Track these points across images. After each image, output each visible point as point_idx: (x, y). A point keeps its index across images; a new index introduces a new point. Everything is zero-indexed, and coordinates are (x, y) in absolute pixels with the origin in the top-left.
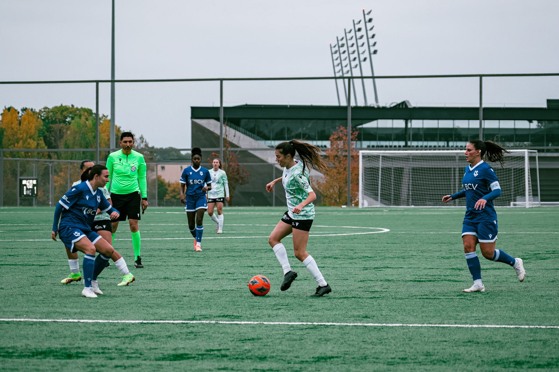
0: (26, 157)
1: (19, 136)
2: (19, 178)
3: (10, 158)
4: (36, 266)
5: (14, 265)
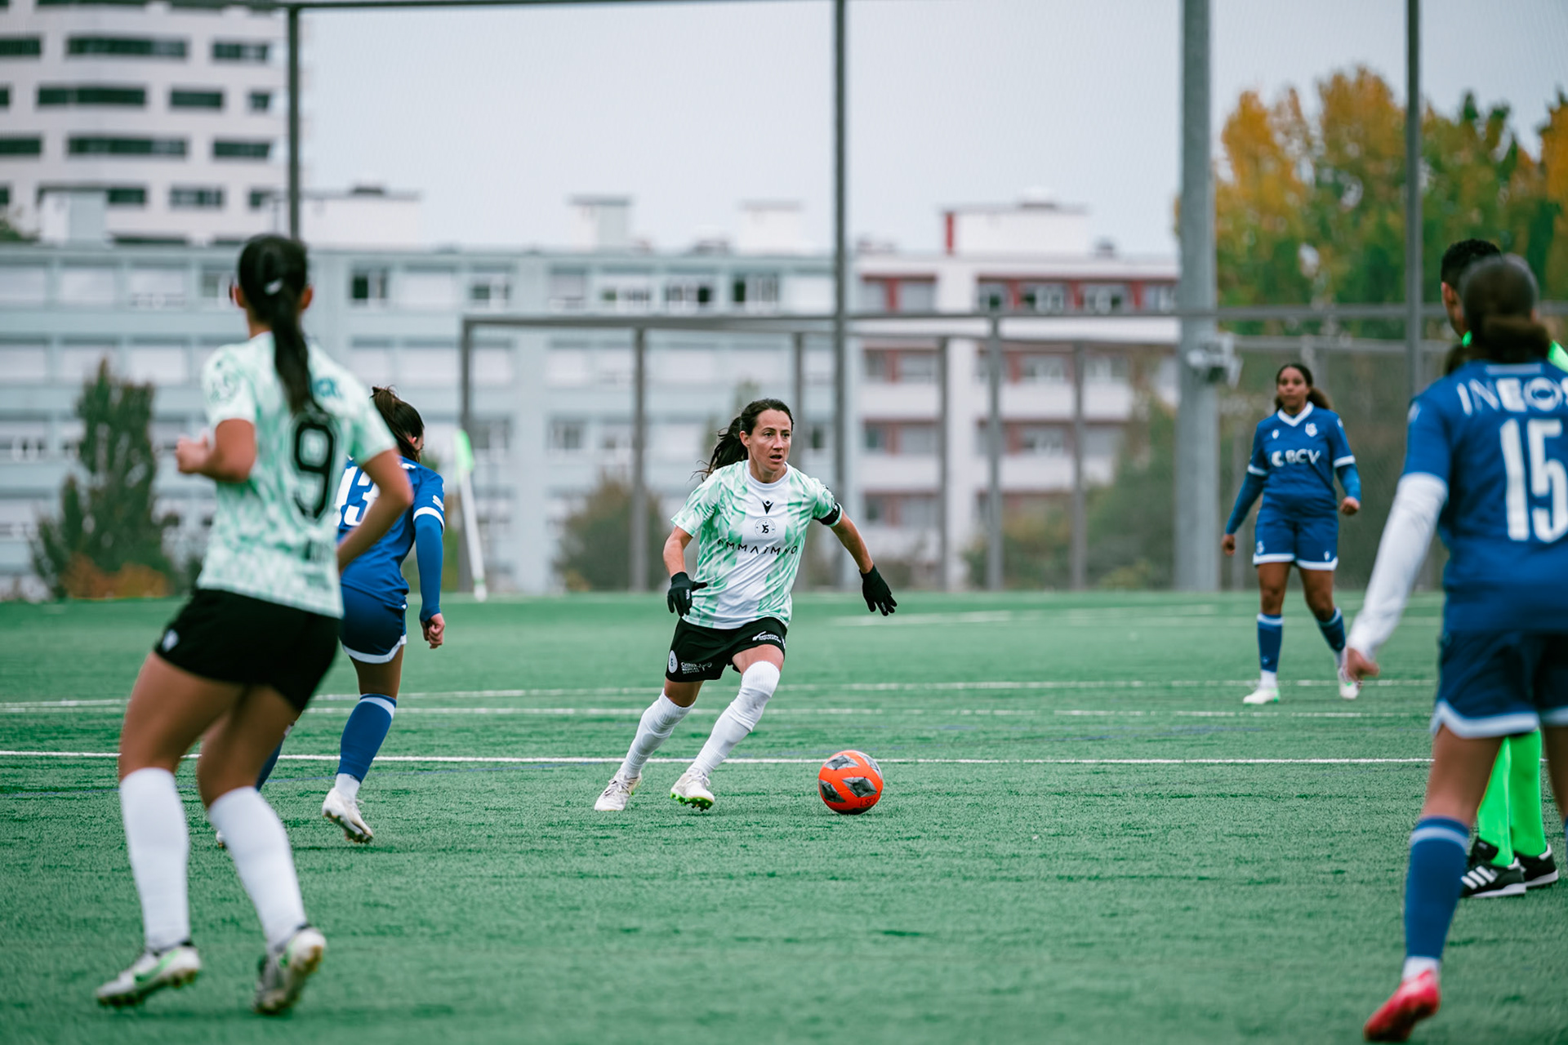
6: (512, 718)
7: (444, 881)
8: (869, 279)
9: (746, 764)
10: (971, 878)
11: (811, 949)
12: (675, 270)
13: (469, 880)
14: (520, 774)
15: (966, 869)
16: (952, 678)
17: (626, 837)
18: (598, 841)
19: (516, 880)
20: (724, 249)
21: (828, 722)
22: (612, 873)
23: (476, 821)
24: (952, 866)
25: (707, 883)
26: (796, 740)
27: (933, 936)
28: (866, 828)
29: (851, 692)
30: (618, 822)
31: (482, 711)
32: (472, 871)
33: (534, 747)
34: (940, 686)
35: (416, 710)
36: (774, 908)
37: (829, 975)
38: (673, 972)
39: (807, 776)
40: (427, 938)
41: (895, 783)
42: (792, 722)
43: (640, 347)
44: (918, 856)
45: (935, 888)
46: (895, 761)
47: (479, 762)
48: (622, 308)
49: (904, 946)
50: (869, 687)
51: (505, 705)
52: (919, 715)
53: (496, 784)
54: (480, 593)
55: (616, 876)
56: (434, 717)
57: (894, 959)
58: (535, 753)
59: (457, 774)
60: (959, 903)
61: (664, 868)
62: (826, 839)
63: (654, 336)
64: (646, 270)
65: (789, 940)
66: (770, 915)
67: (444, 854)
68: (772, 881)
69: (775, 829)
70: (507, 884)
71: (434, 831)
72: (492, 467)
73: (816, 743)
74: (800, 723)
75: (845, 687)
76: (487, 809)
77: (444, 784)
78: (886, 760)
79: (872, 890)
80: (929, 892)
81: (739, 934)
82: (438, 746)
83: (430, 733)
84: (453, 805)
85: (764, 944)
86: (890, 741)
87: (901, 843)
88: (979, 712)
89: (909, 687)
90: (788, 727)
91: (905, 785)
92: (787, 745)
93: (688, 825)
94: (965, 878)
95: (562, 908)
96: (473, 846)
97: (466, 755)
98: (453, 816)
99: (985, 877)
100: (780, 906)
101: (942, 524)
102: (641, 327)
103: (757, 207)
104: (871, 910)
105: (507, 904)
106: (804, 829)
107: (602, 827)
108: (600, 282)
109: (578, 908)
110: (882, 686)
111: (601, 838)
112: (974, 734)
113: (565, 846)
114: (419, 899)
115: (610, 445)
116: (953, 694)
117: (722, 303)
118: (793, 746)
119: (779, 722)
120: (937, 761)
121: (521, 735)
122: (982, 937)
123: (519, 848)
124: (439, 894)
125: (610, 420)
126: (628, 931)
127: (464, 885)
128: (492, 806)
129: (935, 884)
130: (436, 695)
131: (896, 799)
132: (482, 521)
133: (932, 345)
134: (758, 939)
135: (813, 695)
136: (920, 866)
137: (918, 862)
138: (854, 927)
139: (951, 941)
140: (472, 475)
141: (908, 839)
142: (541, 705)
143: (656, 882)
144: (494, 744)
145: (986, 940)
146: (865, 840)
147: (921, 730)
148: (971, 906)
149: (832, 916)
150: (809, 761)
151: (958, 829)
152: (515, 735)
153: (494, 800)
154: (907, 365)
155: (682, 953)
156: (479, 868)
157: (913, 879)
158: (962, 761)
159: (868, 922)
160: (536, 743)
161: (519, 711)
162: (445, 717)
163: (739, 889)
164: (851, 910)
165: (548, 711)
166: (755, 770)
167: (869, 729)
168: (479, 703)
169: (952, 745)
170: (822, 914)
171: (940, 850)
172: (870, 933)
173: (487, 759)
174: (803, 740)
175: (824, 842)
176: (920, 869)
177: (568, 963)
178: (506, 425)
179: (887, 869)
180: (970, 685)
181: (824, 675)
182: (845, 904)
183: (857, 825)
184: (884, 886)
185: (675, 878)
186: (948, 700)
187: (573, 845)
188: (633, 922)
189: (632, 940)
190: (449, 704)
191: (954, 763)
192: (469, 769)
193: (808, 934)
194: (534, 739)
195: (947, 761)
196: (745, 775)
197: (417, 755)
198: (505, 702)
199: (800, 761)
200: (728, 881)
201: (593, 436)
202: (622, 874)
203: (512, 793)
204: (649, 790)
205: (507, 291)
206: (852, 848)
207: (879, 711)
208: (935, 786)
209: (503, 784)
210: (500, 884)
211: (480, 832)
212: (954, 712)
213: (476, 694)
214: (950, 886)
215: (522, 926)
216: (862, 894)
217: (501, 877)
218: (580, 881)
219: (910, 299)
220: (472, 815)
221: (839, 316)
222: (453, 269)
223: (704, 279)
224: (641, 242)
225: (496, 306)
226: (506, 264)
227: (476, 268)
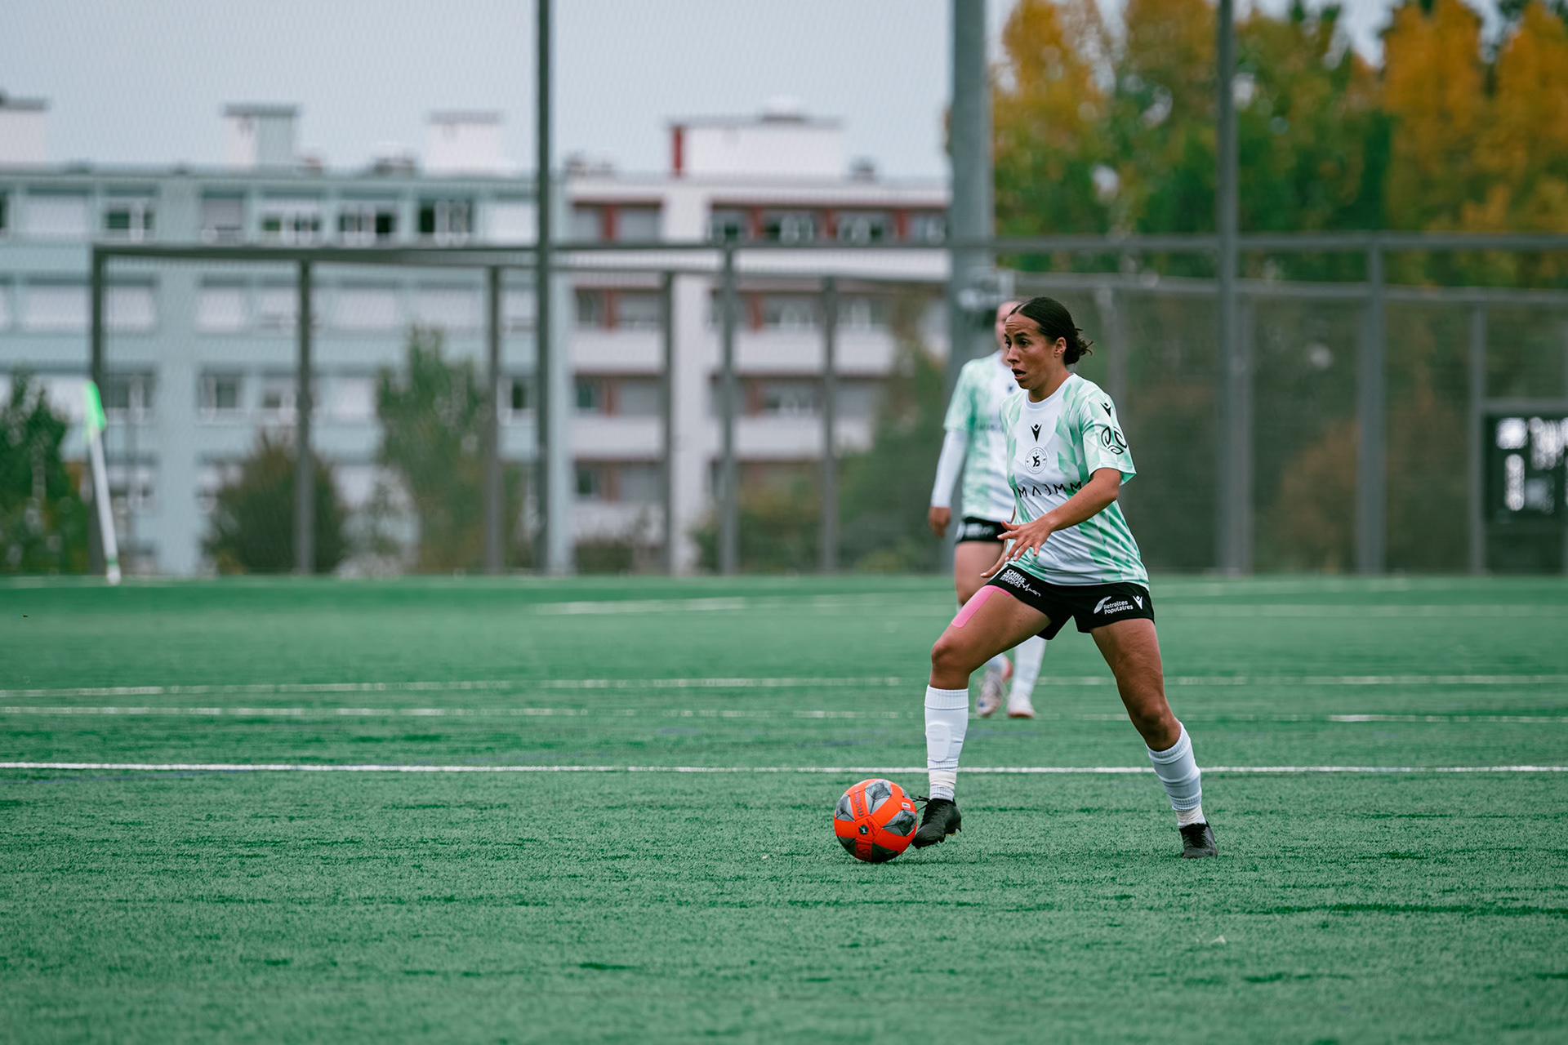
0: (1526, 281)
1: (1488, 160)
2: (1480, 405)
3: (1432, 294)
4: (1543, 919)
5: (1414, 909)
6: (147, 719)
7: (58, 906)
8: (581, 206)
9: (423, 773)
10: (687, 903)
11: (494, 984)
12: (347, 194)
13: (89, 905)
14: (153, 783)
15: (682, 892)
16: (672, 674)
17: (278, 856)
18: (244, 860)
19: (145, 905)
20: (409, 168)
21: (522, 725)
22: (259, 897)
23: (100, 837)
24: (664, 889)
25: (372, 908)
26: (483, 746)
27: (639, 970)
28: (564, 845)
29: (552, 690)
30: (268, 839)
31: (112, 710)
32: (92, 894)
33: (172, 752)
34: (659, 683)
35: (32, 710)
36: (450, 937)
37: (513, 1014)
38: (327, 1011)
39: (496, 786)
40: (36, 971)
41: (600, 794)
42: (481, 724)
43: (305, 286)
44: (625, 878)
45: (643, 914)
46: (602, 768)
47: (106, 770)
48: (286, 238)
49: (604, 980)
50: (573, 684)
51: (139, 705)
52: (632, 717)
53: (124, 794)
54: (114, 575)
55: (264, 901)
56: (54, 717)
57: (594, 995)
58: (172, 760)
59: (78, 783)
60: (670, 933)
61: (321, 892)
62: (516, 858)
63: (322, 271)
64: (317, 195)
65: (467, 974)
66: (447, 945)
67: (60, 875)
68: (449, 907)
69: (455, 847)
70: (134, 909)
71: (49, 848)
72: (130, 428)
73: (508, 748)
74: (490, 725)
75: (546, 684)
76: (112, 823)
77: (62, 795)
78: (590, 768)
79: (569, 917)
80: (637, 919)
81: (408, 968)
82: (58, 750)
83: (48, 736)
84: (72, 819)
85: (438, 979)
86: (598, 746)
87: (604, 863)
88: (703, 712)
89: (621, 684)
90: (476, 730)
91: (612, 797)
92: (473, 750)
93: (352, 842)
94: (680, 904)
95: (198, 937)
96: (94, 865)
97: (89, 761)
98: (72, 832)
99: (703, 903)
100: (458, 935)
101: (665, 496)
102: (306, 259)
103: (448, 120)
104: (566, 940)
105: (133, 932)
106: (489, 847)
107: (249, 844)
108: (260, 208)
109: (217, 938)
110: (589, 683)
111: (248, 856)
112: (697, 738)
113: (204, 865)
114: (27, 926)
115: (272, 402)
116: (674, 692)
117: (406, 233)
118: (480, 752)
119: (464, 725)
120: (651, 769)
121: (160, 739)
122: (697, 972)
123: (149, 867)
124: (52, 920)
125: (271, 373)
126: (276, 963)
127: (83, 911)
128: (119, 819)
129: (644, 910)
130: (57, 693)
131: (600, 812)
132: (116, 493)
133: (653, 281)
134: (431, 973)
135: (505, 693)
136: (627, 890)
137: (625, 884)
138: (545, 958)
139: (662, 975)
140: (103, 435)
141: (614, 858)
142: (181, 705)
143: (311, 908)
144: (124, 749)
145: (702, 974)
146: (562, 860)
147: (633, 734)
148: (685, 935)
149: (520, 947)
150: (498, 769)
151: (673, 848)
152: (149, 738)
153: (122, 813)
154: (627, 308)
155: (341, 989)
156: (101, 891)
157: (617, 905)
158: (682, 769)
159: (562, 955)
160: (175, 747)
161: (154, 711)
162: (65, 718)
163: (409, 915)
164: (542, 940)
165: (192, 711)
166: (435, 779)
167: (571, 733)
168: (107, 701)
169: (670, 751)
170: (507, 944)
171: (651, 871)
172: (563, 966)
173: (115, 766)
174: (492, 744)
175: (513, 862)
176: (626, 893)
177: (203, 999)
178: (148, 378)
179: (587, 893)
180: (695, 682)
181: (521, 670)
182: (537, 932)
183: (553, 842)
184: (583, 912)
185: (334, 903)
186: (667, 700)
187: (214, 865)
188: (284, 954)
189: (281, 973)
190: (71, 703)
191: (671, 772)
192: (92, 777)
193: (493, 967)
194: (173, 743)
195: (665, 769)
196: (422, 784)
197: (32, 761)
198: (139, 701)
199: (488, 769)
200: (396, 906)
201: (252, 392)
202: (271, 898)
203: (143, 805)
204: (307, 801)
205: (148, 219)
206: (546, 869)
207: (584, 712)
208: (647, 798)
209: (131, 796)
210: (125, 909)
211: (103, 849)
212: (673, 713)
213: (104, 691)
214: (661, 912)
215: (150, 957)
216: (557, 922)
217: (127, 901)
218: (222, 906)
219: (630, 227)
220: (94, 830)
221: (543, 246)
222: (82, 192)
223: (385, 205)
224: (309, 160)
225: (136, 236)
226: (146, 185)
227: (113, 191)
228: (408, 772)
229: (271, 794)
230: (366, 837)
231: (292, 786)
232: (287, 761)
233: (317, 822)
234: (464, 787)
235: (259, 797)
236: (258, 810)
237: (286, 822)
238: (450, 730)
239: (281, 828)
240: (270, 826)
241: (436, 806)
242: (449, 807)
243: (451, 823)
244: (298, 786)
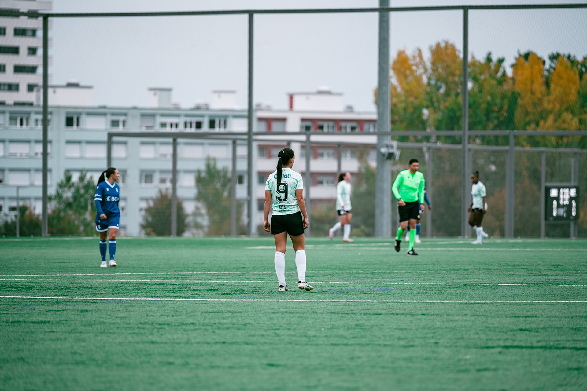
0: (558, 145)
2: (544, 184)
4: (569, 351)
5: (529, 347)
6: (126, 283)
7: (101, 344)
8: (260, 119)
9: (214, 301)
10: (299, 344)
11: (239, 370)
12: (187, 116)
13: (110, 344)
14: (129, 304)
15: (297, 341)
17: (169, 328)
18: (159, 329)
19: (127, 344)
20: (207, 108)
21: (245, 286)
22: (164, 342)
23: (113, 322)
24: (291, 340)
25: (199, 345)
26: (233, 293)
27: (285, 366)
28: (259, 325)
29: (254, 275)
30: (166, 322)
31: (115, 281)
32: (111, 340)
33: (135, 294)
35: (90, 280)
36: (224, 355)
37: (245, 380)
38: (186, 379)
39: (237, 306)
41: (270, 309)
43: (175, 144)
45: (285, 348)
46: (270, 300)
47: (114, 300)
48: (168, 130)
49: (274, 370)
50: (260, 272)
51: (124, 279)
53: (120, 308)
56: (97, 282)
57: (270, 374)
58: (135, 296)
59: (106, 304)
60: (293, 353)
61: (183, 340)
62: (244, 329)
63: (180, 140)
64: (178, 116)
65: (229, 367)
66: (223, 357)
67: (100, 334)
68: (224, 345)
69: (225, 326)
70: (124, 345)
71: (97, 326)
73: (240, 293)
74: (235, 286)
75: (252, 272)
76: (116, 317)
77: (101, 308)
78: (267, 300)
79: (261, 348)
80: (283, 349)
81: (212, 365)
82: (99, 293)
83: (95, 289)
84: (104, 316)
85: (221, 369)
86: (269, 293)
87: (272, 331)
90: (230, 287)
91: (274, 309)
92: (229, 294)
93: (192, 324)
94: (296, 344)
95: (145, 355)
96: (111, 331)
97: (109, 297)
98: (104, 320)
99: (303, 344)
100: (227, 354)
102: (175, 137)
103: (219, 92)
104: (261, 356)
105: (124, 352)
106: (236, 325)
107: (160, 324)
108: (160, 120)
109: (150, 354)
110: (266, 273)
113: (146, 331)
115: (163, 181)
116: (293, 276)
117: (205, 128)
119: (226, 286)
120: (286, 300)
121: (131, 290)
122: (302, 367)
123: (128, 332)
125: (163, 172)
126: (169, 363)
128: (119, 316)
129: (285, 346)
130: (98, 275)
131: (270, 314)
133: (285, 144)
134: (219, 367)
135: (239, 275)
137: (278, 338)
138: (254, 362)
139: (292, 368)
141: (275, 329)
142: (137, 279)
143: (180, 345)
144: (119, 293)
146: (259, 330)
149: (247, 358)
150: (238, 300)
151: (294, 326)
152: (127, 290)
153: (120, 314)
154: (274, 152)
155: (191, 372)
156: (114, 340)
157: (276, 344)
158: (295, 300)
159: (260, 361)
160: (135, 292)
161: (129, 280)
162: (101, 283)
163: (211, 348)
164: (253, 355)
165: (140, 281)
166: (218, 303)
167: (260, 288)
168: (113, 277)
170: (242, 357)
171: (287, 334)
172: (260, 365)
173: (117, 299)
174: (235, 292)
176: (279, 341)
177: (148, 375)
178: (124, 173)
179: (267, 341)
181: (244, 268)
182: (251, 353)
183: (256, 324)
184: (266, 347)
185: (187, 343)
187: (149, 331)
188: (171, 360)
189: (172, 367)
190: (103, 278)
191: (292, 301)
192: (110, 302)
193: (238, 365)
196: (214, 305)
197: (91, 297)
199: (234, 300)
200: (207, 345)
201: (157, 178)
202: (167, 342)
203: (126, 311)
204: (178, 310)
205: (124, 123)
206: (254, 333)
208: (285, 310)
209: (123, 308)
210: (121, 345)
211: (114, 326)
214: (290, 347)
215: (130, 361)
216: (258, 350)
217: (122, 342)
218: (152, 344)
219: (276, 127)
220: (111, 319)
221: (250, 133)
222: (105, 114)
223: (199, 119)
224: (175, 105)
225: (120, 129)
226: (124, 113)
227: (113, 114)
228: (209, 301)
229: (167, 308)
230: (197, 322)
231: (173, 305)
232: (171, 297)
233: (181, 317)
234: (227, 306)
235: (163, 309)
236: (162, 313)
237: (171, 317)
238: (222, 288)
239: (170, 319)
240: (166, 318)
241: (218, 312)
242: (222, 312)
243: (223, 318)
244: (175, 305)
